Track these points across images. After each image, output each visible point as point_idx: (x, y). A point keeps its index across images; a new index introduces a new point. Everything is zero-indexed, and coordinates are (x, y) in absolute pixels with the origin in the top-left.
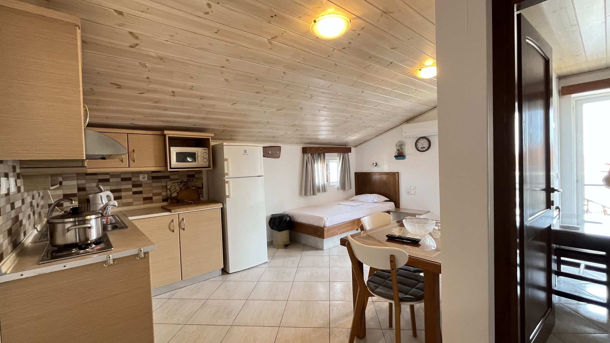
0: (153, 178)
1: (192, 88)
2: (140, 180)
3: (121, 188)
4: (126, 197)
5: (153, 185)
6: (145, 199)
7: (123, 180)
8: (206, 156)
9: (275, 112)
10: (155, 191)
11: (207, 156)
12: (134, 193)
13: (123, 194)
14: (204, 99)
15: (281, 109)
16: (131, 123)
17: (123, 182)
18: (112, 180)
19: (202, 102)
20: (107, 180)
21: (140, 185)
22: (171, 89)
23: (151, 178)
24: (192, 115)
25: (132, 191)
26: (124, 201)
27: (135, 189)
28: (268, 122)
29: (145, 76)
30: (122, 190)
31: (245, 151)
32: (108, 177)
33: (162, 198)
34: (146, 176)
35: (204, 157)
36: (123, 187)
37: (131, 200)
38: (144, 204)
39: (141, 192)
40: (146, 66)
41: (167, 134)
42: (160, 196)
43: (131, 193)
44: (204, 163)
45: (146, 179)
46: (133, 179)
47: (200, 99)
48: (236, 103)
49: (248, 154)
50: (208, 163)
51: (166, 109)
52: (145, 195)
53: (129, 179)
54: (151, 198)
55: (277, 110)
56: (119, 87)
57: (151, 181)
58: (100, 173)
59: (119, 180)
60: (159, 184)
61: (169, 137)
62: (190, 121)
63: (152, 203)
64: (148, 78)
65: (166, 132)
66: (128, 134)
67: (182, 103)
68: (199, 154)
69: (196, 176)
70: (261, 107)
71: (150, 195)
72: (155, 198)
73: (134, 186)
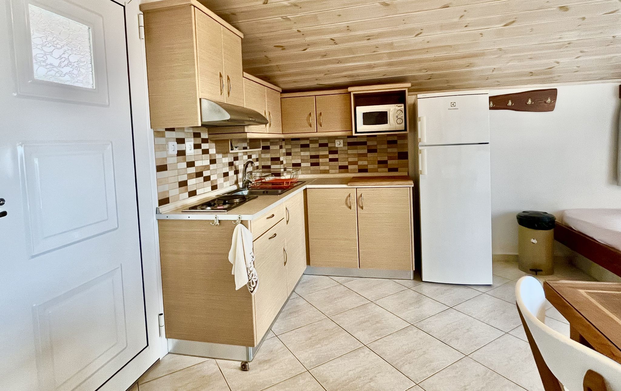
0: (350, 144)
1: (348, 29)
2: (336, 146)
3: (318, 154)
4: (325, 164)
5: (349, 153)
6: (341, 167)
7: (321, 145)
8: (401, 116)
9: (502, 29)
10: (350, 160)
11: (403, 115)
12: (331, 160)
13: (321, 160)
14: (373, 39)
15: (513, 22)
16: (317, 84)
17: (320, 148)
18: (311, 146)
19: (373, 42)
20: (307, 146)
21: (336, 152)
22: (328, 37)
23: (347, 144)
24: (372, 62)
25: (328, 158)
26: (322, 168)
27: (331, 156)
28: (500, 49)
29: (295, 30)
30: (320, 157)
31: (453, 105)
32: (307, 142)
33: (357, 168)
34: (342, 141)
35: (399, 117)
36: (321, 153)
37: (327, 168)
38: (340, 173)
39: (336, 160)
40: (289, 18)
41: (352, 92)
42: (356, 166)
43: (328, 160)
44: (398, 125)
45: (342, 145)
46: (330, 145)
47: (368, 39)
48: (421, 33)
49: (458, 109)
50: (403, 124)
51: (339, 62)
52: (341, 163)
53: (326, 145)
54: (346, 167)
55: (505, 25)
56: (283, 48)
57: (346, 148)
58: (303, 138)
59: (317, 145)
60: (355, 152)
61: (354, 94)
62: (375, 70)
63: (348, 172)
64: (299, 31)
65: (350, 89)
66: (315, 96)
67: (350, 50)
68: (391, 113)
69: (399, 142)
70: (466, 29)
71: (346, 164)
72: (350, 167)
73: (331, 152)
